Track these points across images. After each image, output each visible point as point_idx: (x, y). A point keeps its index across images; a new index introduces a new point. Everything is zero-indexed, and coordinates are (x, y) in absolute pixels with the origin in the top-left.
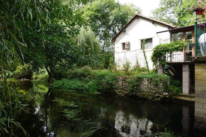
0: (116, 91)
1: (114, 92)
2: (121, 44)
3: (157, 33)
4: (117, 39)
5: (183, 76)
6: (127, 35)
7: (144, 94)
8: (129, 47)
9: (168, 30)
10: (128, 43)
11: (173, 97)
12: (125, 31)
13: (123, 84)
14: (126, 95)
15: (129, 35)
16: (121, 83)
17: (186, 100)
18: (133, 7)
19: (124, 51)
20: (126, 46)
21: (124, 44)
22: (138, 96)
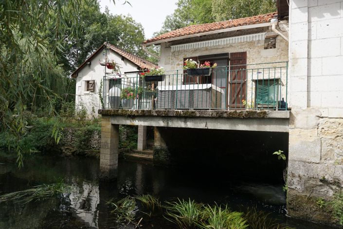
0: (63, 148)
1: (61, 150)
2: (84, 82)
3: (125, 73)
4: (80, 74)
5: (139, 129)
6: (92, 70)
7: (93, 151)
8: (94, 87)
9: (138, 70)
10: (93, 82)
11: (125, 154)
12: (90, 64)
13: (72, 138)
14: (73, 153)
15: (94, 71)
16: (69, 137)
17: (136, 157)
18: (131, 23)
19: (88, 92)
20: (90, 85)
21: (88, 82)
22: (86, 154)
